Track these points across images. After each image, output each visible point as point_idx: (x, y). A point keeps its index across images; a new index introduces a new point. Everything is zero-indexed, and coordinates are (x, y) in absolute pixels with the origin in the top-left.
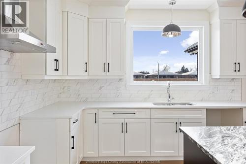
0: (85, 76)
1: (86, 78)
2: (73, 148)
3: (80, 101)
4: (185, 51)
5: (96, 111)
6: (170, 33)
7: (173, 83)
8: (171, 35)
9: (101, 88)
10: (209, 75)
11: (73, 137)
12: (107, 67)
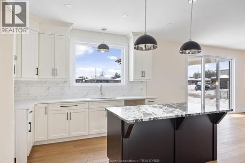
0: (36, 78)
1: (37, 80)
2: (30, 131)
3: (30, 100)
4: (116, 61)
5: (46, 105)
6: (102, 50)
7: (104, 84)
8: (103, 51)
9: (49, 88)
10: (127, 79)
11: (30, 123)
12: (54, 72)
